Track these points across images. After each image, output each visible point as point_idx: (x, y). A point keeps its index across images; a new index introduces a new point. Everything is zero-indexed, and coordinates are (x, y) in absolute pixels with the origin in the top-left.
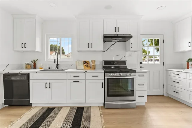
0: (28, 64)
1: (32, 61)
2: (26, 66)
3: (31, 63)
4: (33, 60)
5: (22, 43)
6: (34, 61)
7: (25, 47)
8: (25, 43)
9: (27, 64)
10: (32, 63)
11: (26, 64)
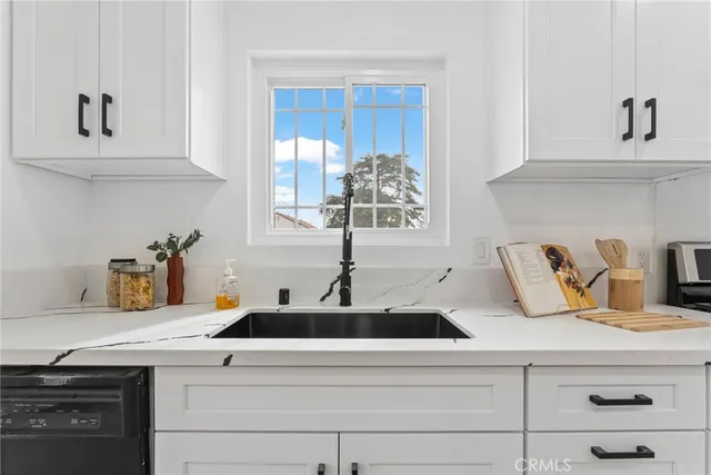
0: (130, 269)
1: (155, 247)
2: (117, 283)
3: (146, 259)
4: (163, 240)
5: (84, 99)
6: (171, 243)
7: (107, 132)
8: (107, 99)
9: (121, 266)
10: (158, 265)
11: (118, 271)
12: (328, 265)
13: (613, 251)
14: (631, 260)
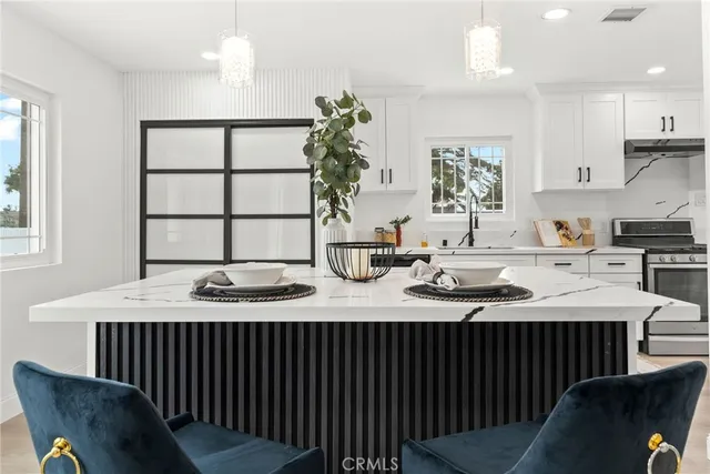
5: (383, 171)
8: (391, 170)
12: (461, 230)
13: (585, 223)
14: (593, 227)
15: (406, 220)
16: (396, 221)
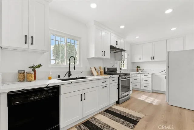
15: (39, 66)
16: (32, 67)
